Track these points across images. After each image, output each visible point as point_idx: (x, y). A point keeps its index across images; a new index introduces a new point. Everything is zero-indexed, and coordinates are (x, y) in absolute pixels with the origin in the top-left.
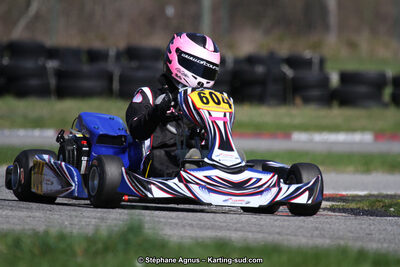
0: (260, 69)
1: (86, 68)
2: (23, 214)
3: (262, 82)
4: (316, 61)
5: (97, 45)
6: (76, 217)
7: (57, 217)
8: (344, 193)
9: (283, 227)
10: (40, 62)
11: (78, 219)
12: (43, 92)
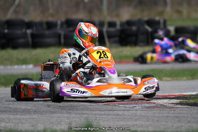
0: (134, 28)
1: (47, 32)
2: (27, 116)
3: (136, 35)
4: (162, 21)
5: (50, 19)
6: (54, 117)
7: (44, 117)
8: (185, 94)
9: (159, 117)
10: (24, 30)
11: (55, 118)
12: (25, 46)
